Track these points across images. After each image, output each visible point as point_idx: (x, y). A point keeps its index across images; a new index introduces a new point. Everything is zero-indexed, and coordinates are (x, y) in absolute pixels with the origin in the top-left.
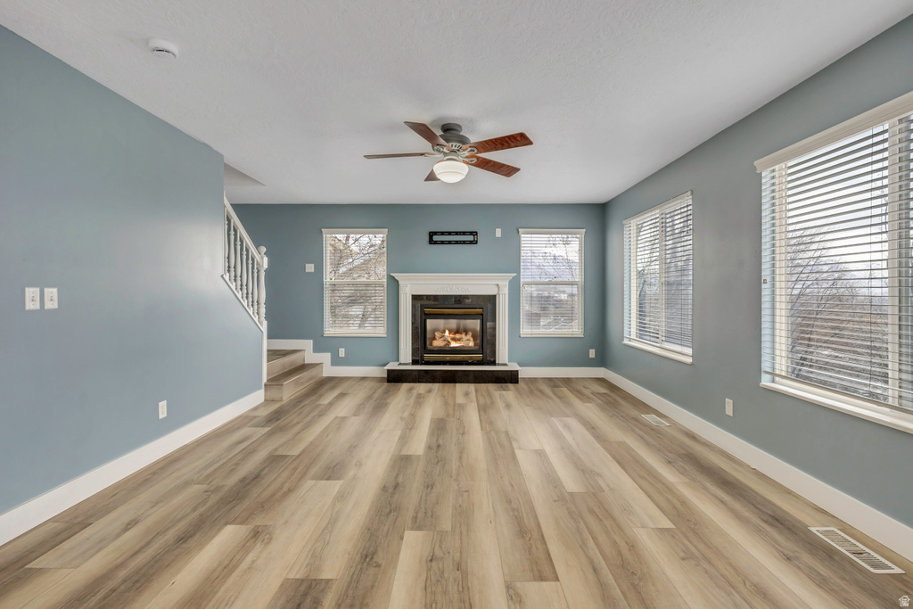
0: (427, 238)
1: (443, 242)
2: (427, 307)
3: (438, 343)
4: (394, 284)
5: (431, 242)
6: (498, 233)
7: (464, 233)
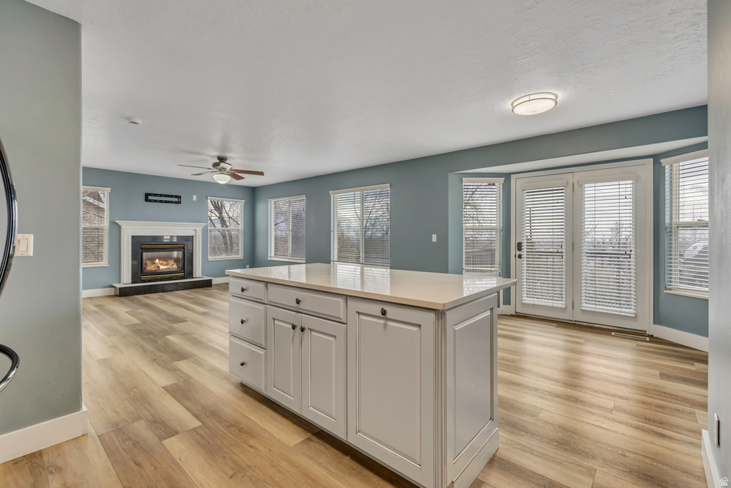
0: (144, 197)
1: (155, 201)
3: (150, 268)
4: (116, 229)
5: (147, 200)
6: (195, 198)
7: (172, 196)
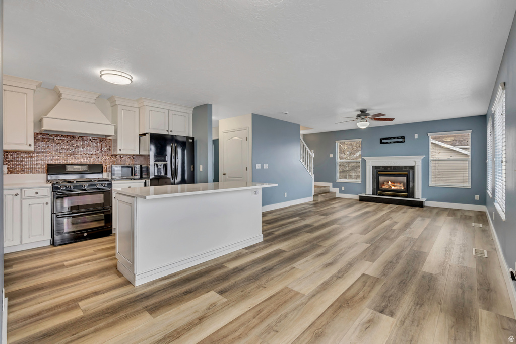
0: (379, 141)
1: (387, 143)
2: (380, 172)
3: (385, 187)
4: (364, 162)
5: (381, 143)
6: (416, 136)
7: (398, 138)
